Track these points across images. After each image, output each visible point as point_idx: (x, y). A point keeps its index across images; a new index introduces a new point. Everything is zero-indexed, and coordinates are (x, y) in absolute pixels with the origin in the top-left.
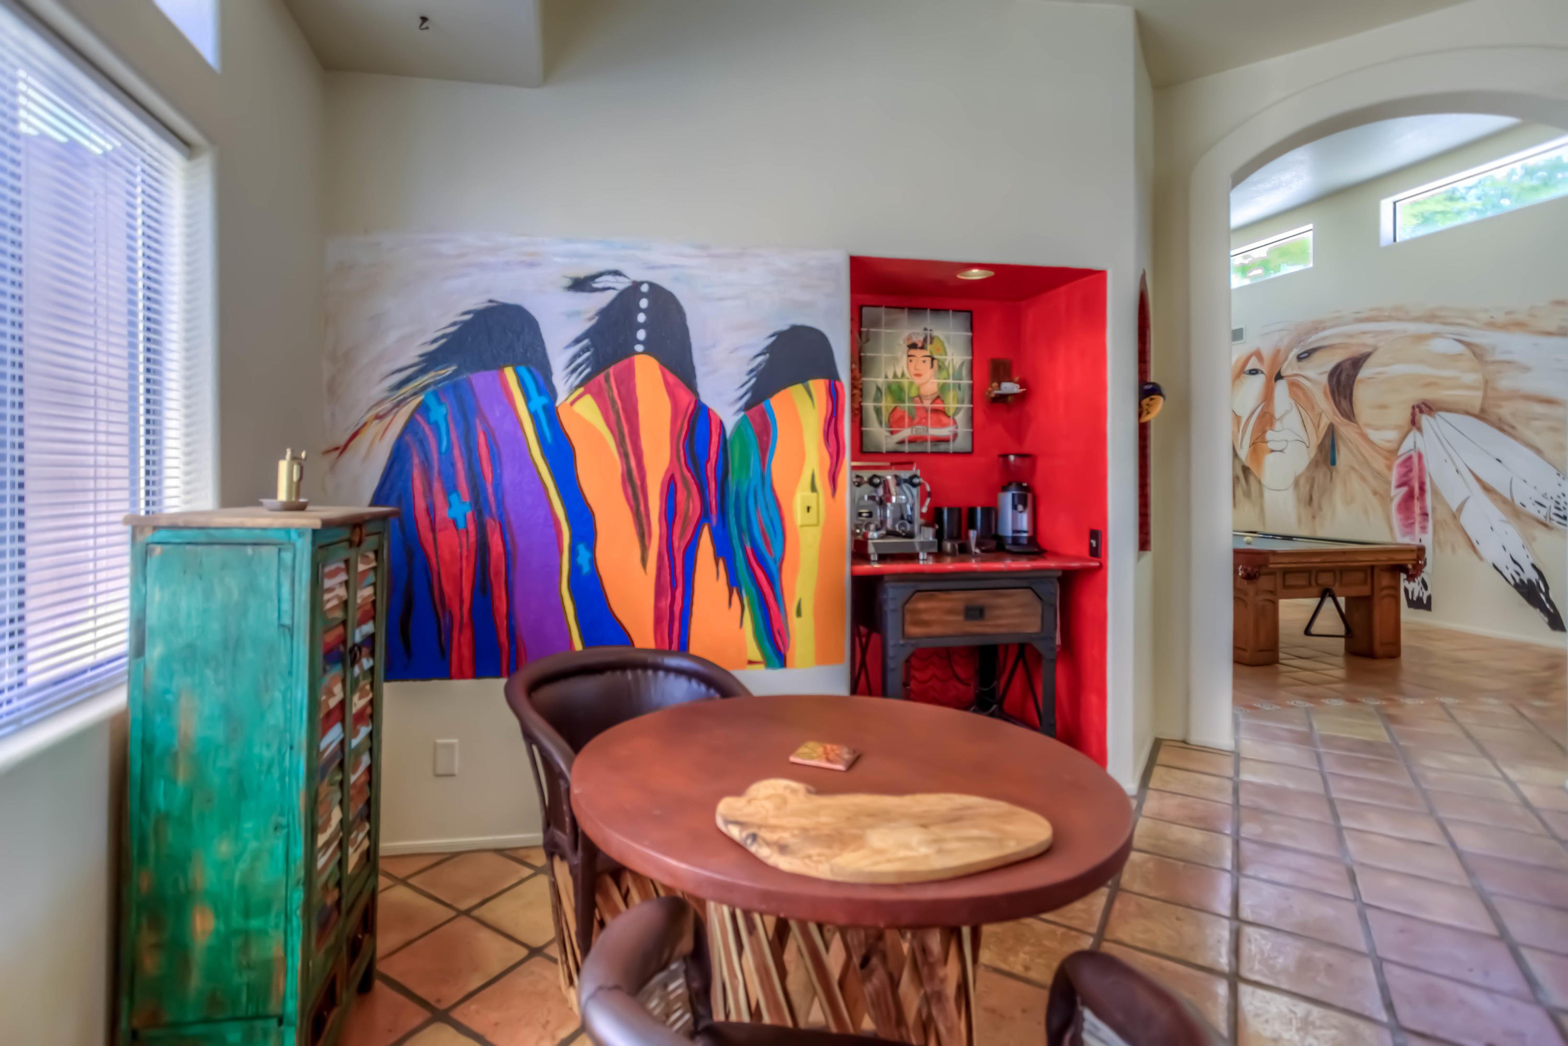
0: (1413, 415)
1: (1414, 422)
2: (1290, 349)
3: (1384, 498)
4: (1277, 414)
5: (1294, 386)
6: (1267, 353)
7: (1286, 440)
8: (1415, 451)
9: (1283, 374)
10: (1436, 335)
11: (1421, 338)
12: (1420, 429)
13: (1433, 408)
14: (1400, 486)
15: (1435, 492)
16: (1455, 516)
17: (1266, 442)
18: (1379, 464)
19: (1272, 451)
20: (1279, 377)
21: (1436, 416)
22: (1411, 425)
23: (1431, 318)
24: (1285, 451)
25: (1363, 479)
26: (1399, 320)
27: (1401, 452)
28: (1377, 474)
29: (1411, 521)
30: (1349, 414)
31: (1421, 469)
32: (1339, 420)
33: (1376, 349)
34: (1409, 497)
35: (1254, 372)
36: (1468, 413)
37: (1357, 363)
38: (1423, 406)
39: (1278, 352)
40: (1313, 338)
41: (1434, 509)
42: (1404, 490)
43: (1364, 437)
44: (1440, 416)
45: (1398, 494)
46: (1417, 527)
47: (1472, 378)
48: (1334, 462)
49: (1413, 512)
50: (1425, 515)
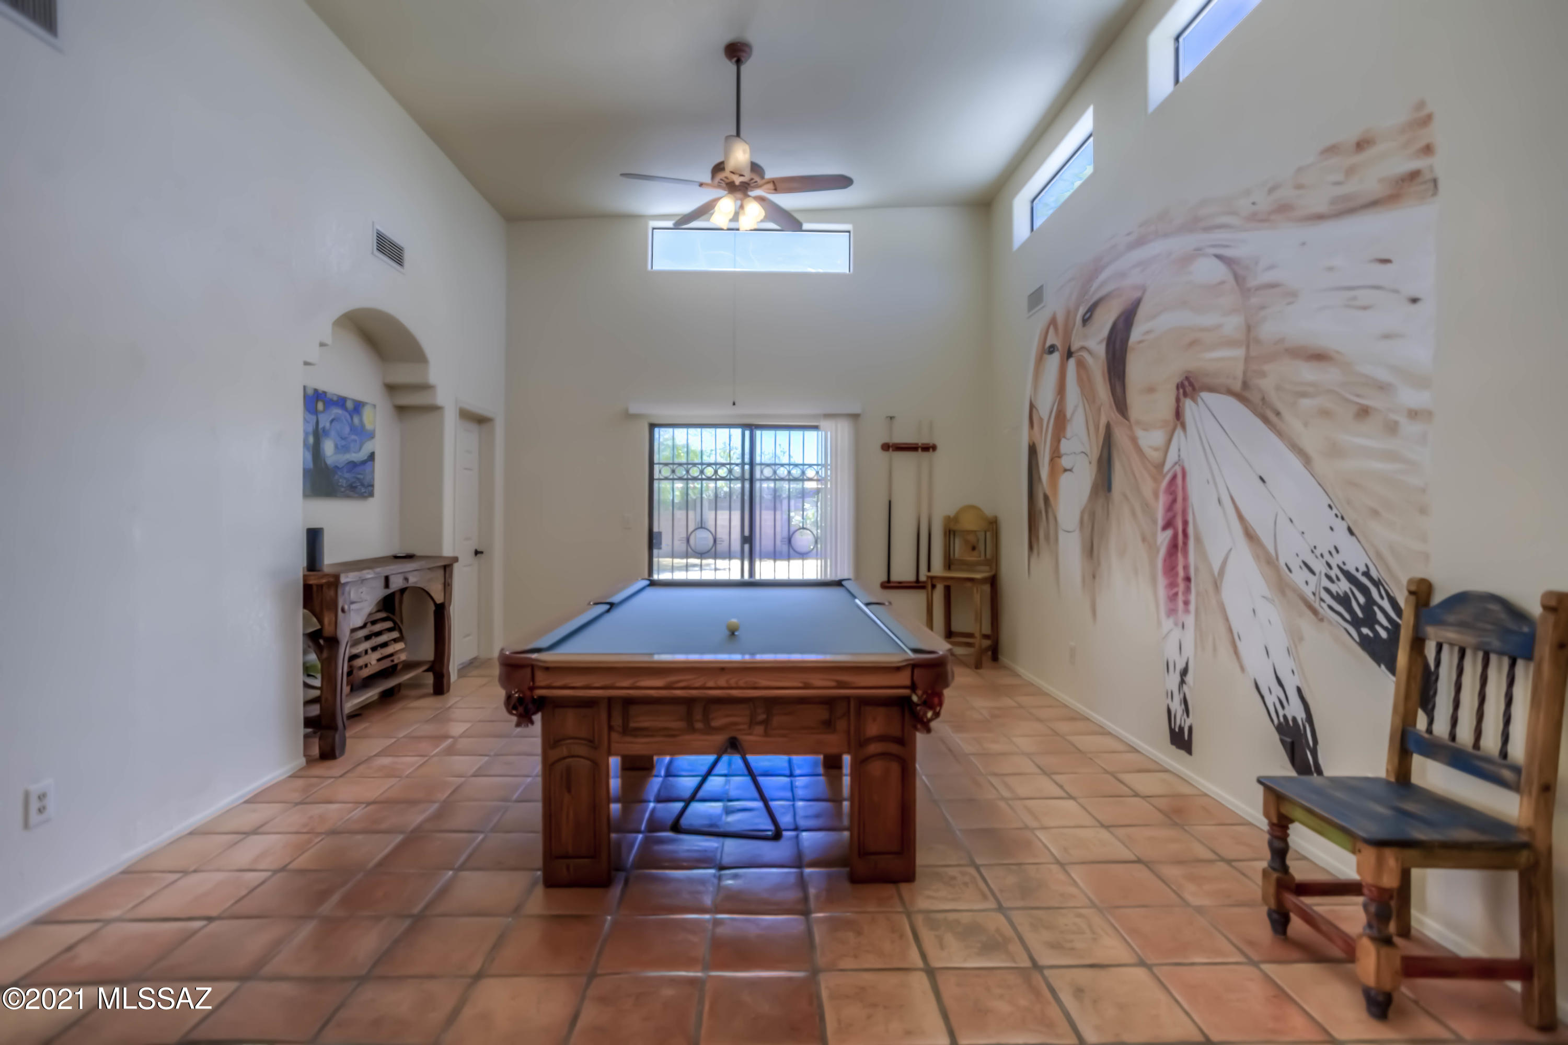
0: (1178, 400)
1: (1178, 414)
2: (1077, 309)
3: (1152, 547)
4: (1068, 415)
5: (1081, 364)
6: (1060, 320)
7: (1075, 453)
8: (1179, 465)
9: (1073, 349)
10: (1198, 252)
11: (1187, 260)
12: (1183, 426)
13: (1197, 385)
14: (1165, 528)
15: (1198, 540)
16: (1217, 587)
17: (1060, 457)
18: (1147, 488)
19: (1066, 470)
20: (1070, 354)
21: (1199, 400)
22: (1176, 420)
23: (1193, 224)
24: (1074, 470)
25: (1134, 514)
26: (1166, 235)
27: (1167, 467)
28: (1146, 507)
29: (1175, 590)
30: (1121, 405)
31: (1185, 499)
32: (1115, 416)
33: (1144, 290)
34: (1173, 548)
35: (1052, 349)
36: (1230, 392)
37: (1127, 319)
38: (1186, 383)
39: (1068, 313)
40: (1095, 284)
41: (1196, 569)
42: (1169, 533)
43: (1134, 440)
44: (1202, 399)
45: (1163, 538)
46: (1181, 598)
47: (1232, 324)
48: (1109, 489)
49: (1177, 574)
50: (1188, 579)
